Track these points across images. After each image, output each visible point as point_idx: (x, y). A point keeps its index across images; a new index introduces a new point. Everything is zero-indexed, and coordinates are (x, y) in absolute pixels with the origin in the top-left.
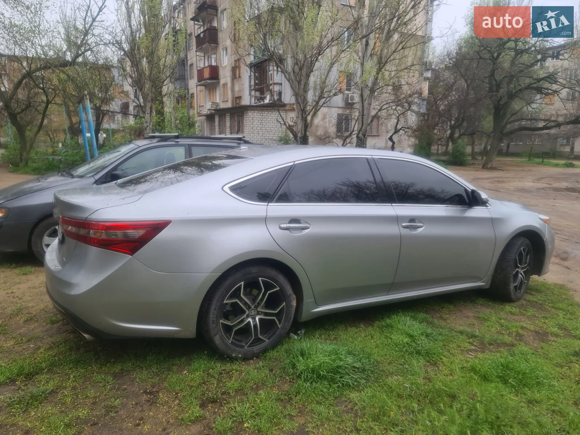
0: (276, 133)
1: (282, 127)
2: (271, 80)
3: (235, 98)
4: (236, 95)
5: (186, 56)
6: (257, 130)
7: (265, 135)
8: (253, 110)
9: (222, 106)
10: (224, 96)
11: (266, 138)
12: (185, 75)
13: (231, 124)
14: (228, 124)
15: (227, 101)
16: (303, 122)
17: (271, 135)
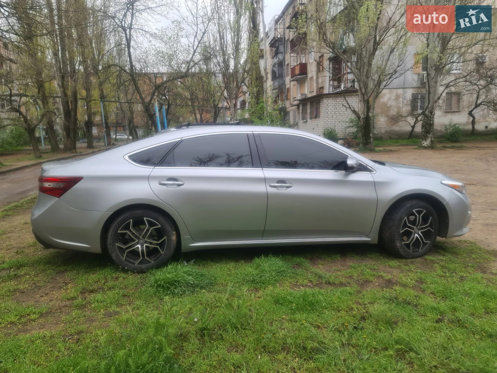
0: (349, 116)
1: (347, 110)
2: (345, 70)
3: (318, 89)
4: (320, 86)
5: (284, 58)
6: (331, 115)
7: (338, 118)
8: (327, 97)
9: (309, 95)
10: (311, 87)
11: (339, 120)
12: (283, 74)
13: (311, 110)
14: (309, 111)
15: (313, 91)
16: (365, 105)
17: (344, 118)
